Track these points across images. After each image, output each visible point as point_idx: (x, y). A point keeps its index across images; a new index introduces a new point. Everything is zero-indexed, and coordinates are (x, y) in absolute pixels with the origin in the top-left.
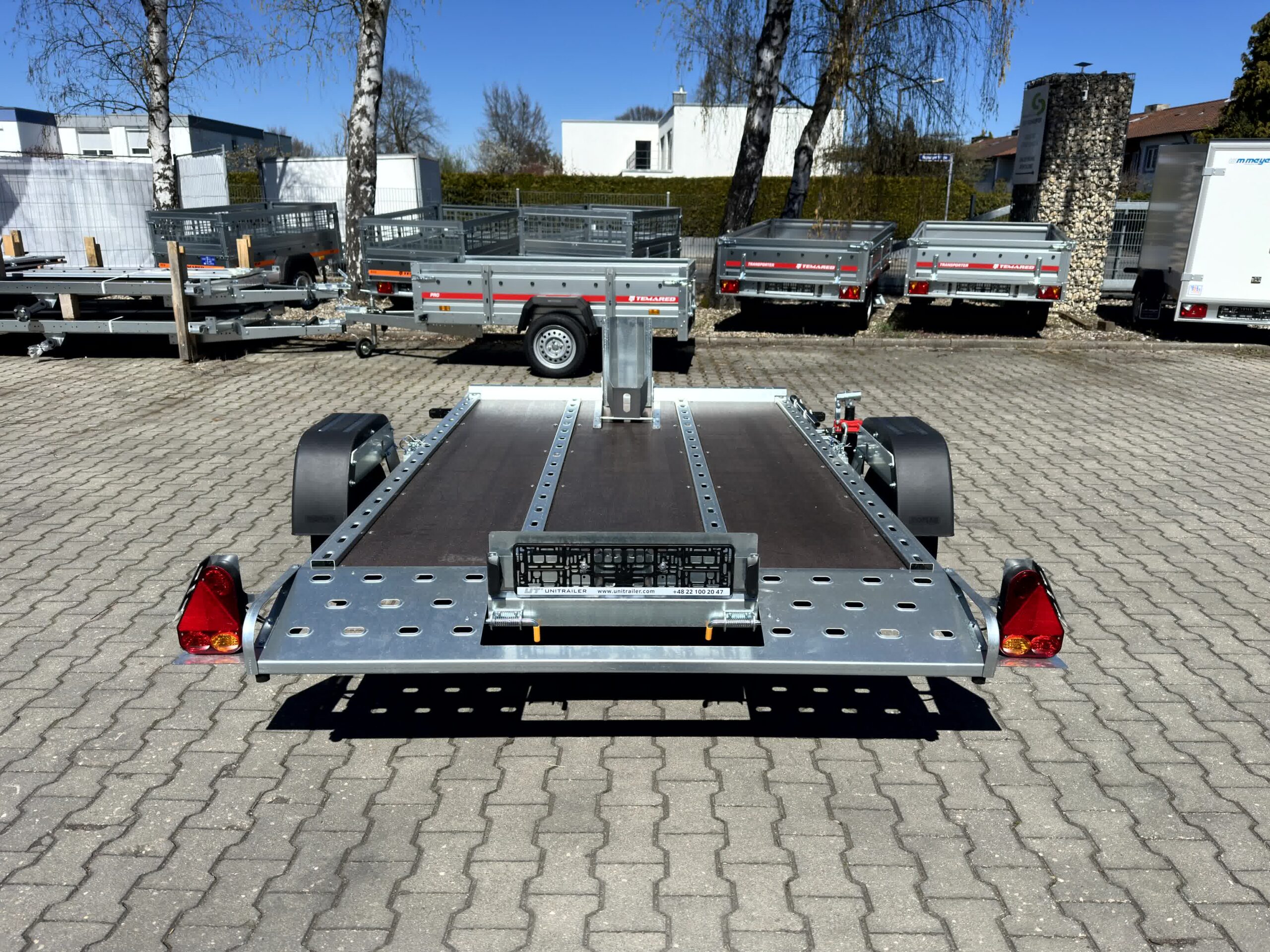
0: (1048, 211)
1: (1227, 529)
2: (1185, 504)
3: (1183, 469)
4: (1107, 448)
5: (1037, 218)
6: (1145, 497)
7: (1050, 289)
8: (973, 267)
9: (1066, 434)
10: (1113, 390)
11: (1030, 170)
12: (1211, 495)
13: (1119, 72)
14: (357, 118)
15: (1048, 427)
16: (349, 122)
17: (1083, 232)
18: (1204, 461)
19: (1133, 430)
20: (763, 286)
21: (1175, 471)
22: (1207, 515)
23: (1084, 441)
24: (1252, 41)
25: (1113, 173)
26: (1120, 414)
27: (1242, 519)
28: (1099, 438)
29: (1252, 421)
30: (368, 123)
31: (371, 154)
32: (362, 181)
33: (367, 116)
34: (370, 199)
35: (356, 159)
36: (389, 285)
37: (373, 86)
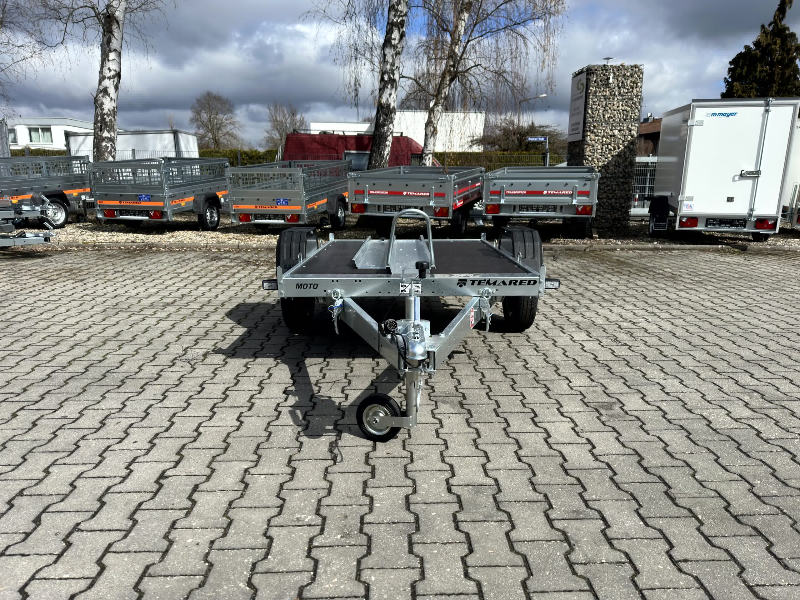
0: (590, 159)
1: (686, 400)
2: (654, 374)
3: (660, 339)
4: (600, 321)
5: (583, 164)
6: (619, 368)
7: (585, 207)
8: (529, 193)
9: (570, 311)
10: (622, 277)
11: (577, 131)
12: (679, 364)
13: (633, 64)
14: (100, 95)
15: (557, 306)
16: (95, 99)
17: (615, 173)
18: (680, 332)
19: (628, 307)
20: (382, 208)
21: (653, 341)
22: (672, 385)
23: (583, 316)
25: (632, 132)
26: (621, 294)
27: (703, 389)
28: (597, 313)
29: (725, 299)
30: (109, 99)
31: (111, 121)
32: (103, 140)
33: (108, 95)
34: (110, 152)
35: (99, 124)
36: (113, 211)
37: (113, 73)
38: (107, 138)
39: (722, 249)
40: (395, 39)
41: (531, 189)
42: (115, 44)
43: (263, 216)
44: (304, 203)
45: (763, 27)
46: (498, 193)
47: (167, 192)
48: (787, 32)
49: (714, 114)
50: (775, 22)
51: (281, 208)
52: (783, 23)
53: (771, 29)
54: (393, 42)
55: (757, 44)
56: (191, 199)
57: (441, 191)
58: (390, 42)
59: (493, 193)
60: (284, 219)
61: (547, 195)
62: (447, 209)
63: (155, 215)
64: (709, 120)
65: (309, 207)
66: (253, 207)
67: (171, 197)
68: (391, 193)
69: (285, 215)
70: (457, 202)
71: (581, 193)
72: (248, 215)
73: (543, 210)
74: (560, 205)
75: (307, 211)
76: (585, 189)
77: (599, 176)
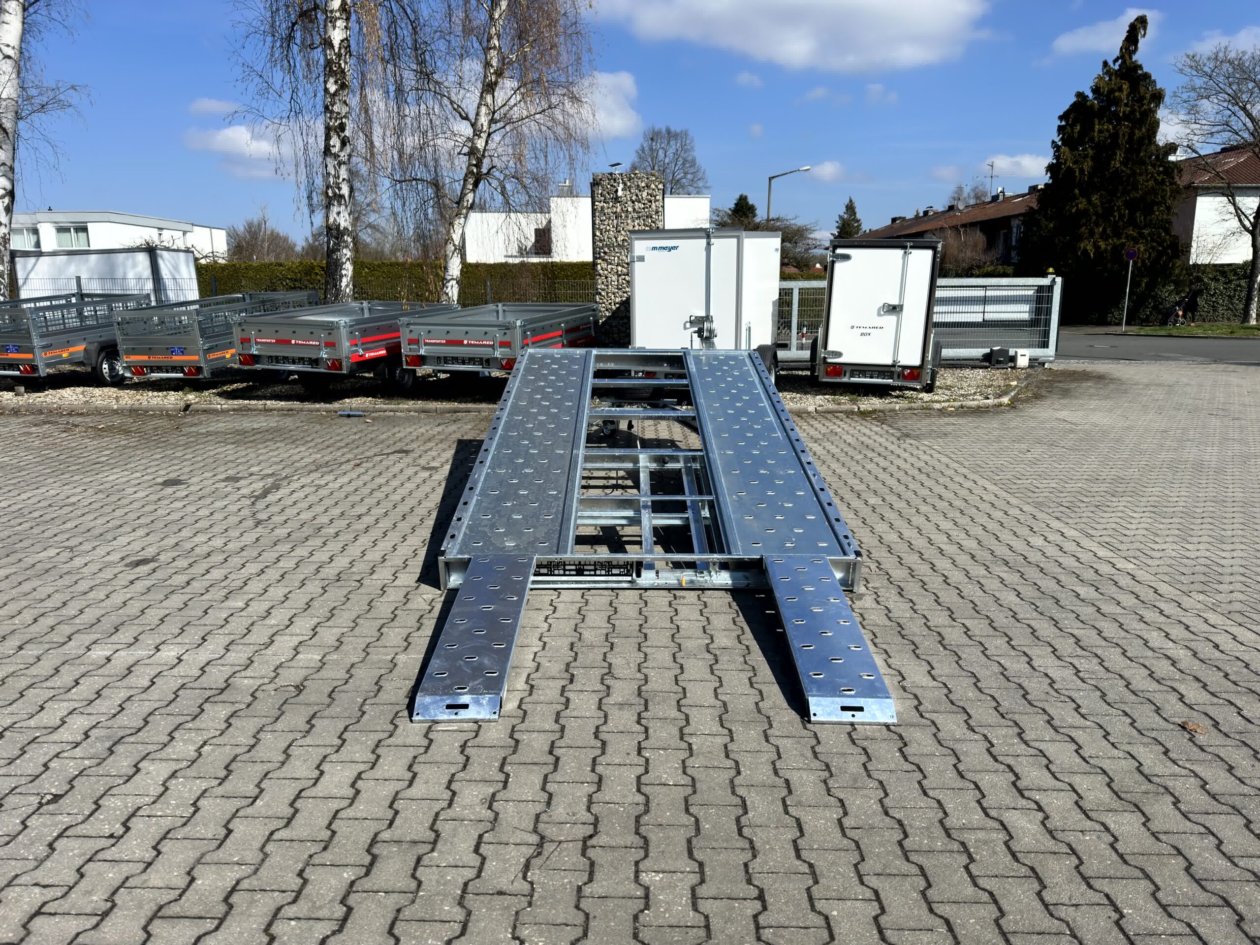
0: (604, 293)
24: (1060, 129)
37: (2, 192)
40: (334, 146)
41: (451, 337)
43: (159, 369)
44: (201, 353)
45: (1105, 64)
46: (416, 342)
47: (36, 342)
48: (1140, 72)
49: (654, 248)
50: (1122, 57)
51: (177, 358)
52: (1134, 58)
53: (1117, 67)
54: (334, 150)
55: (1096, 90)
56: (80, 348)
57: (330, 339)
58: (330, 151)
59: (411, 342)
60: (183, 371)
61: (469, 345)
62: (340, 362)
63: (25, 369)
64: (649, 255)
65: (212, 356)
66: (145, 358)
67: (44, 347)
68: (278, 341)
69: (182, 368)
70: (361, 352)
71: (503, 344)
72: (142, 368)
73: (469, 364)
74: (485, 357)
75: (206, 361)
76: (506, 339)
77: (518, 323)
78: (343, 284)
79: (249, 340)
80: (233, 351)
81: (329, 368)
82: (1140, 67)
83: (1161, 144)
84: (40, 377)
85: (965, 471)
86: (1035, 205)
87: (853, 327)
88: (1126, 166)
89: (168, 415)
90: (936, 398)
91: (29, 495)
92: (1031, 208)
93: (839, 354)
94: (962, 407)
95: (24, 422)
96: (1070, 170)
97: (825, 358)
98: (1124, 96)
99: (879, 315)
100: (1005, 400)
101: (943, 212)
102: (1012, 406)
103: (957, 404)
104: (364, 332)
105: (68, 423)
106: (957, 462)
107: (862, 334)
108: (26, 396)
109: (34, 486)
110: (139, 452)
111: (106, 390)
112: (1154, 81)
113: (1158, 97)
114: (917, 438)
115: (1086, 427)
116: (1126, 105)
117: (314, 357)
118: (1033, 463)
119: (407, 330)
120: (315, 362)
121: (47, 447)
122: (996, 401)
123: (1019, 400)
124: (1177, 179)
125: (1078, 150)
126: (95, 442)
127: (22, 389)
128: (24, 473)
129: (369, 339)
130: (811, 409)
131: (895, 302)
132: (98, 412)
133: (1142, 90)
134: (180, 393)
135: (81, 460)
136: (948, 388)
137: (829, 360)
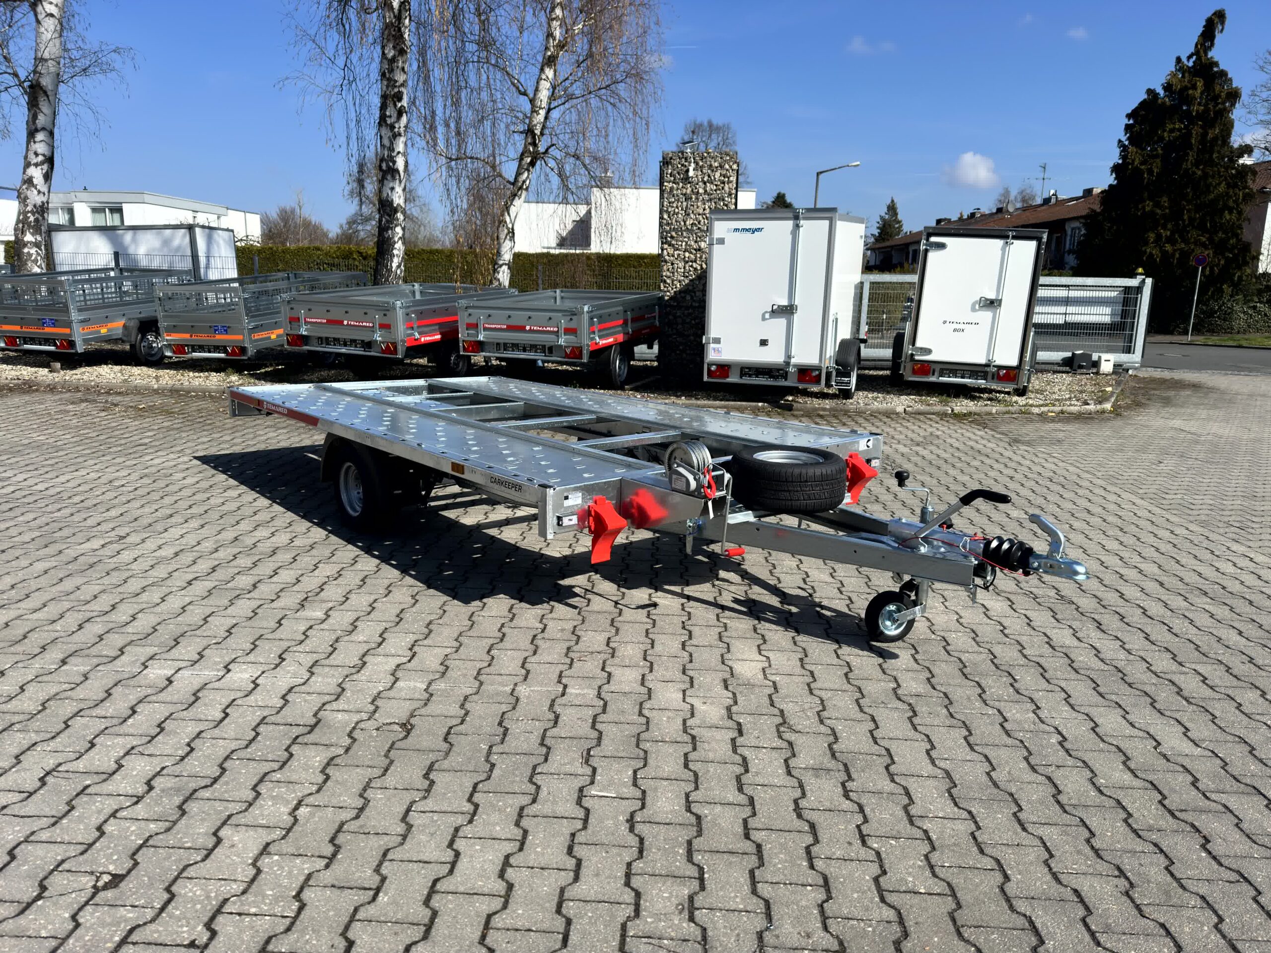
7: (573, 349)
8: (510, 328)
14: (25, 185)
24: (1128, 128)
30: (35, 192)
31: (36, 220)
32: (25, 245)
33: (35, 187)
34: (36, 261)
35: (21, 225)
36: (15, 338)
37: (40, 158)
38: (31, 243)
39: (763, 408)
40: (390, 117)
41: (512, 322)
42: (41, 120)
43: (201, 348)
44: (246, 332)
45: (1179, 60)
46: (475, 326)
47: (75, 316)
48: (1215, 69)
49: (736, 230)
50: (1197, 53)
51: (220, 338)
52: (1210, 55)
53: (1191, 64)
54: (389, 121)
55: (1168, 87)
56: (119, 324)
57: (385, 321)
58: (385, 121)
59: (469, 326)
60: (226, 351)
61: (531, 331)
62: (395, 345)
63: (62, 344)
64: (730, 238)
65: (256, 336)
66: (187, 336)
67: (82, 321)
68: (329, 322)
69: (225, 347)
70: (417, 336)
71: (568, 331)
72: (183, 346)
73: (530, 351)
74: (548, 345)
75: (252, 342)
76: (572, 325)
77: (586, 308)
78: (394, 265)
79: (298, 319)
80: (280, 331)
81: (383, 352)
82: (1216, 64)
83: (1236, 146)
84: (77, 354)
85: (1099, 482)
86: (1097, 208)
87: (945, 322)
88: (1198, 168)
89: (211, 397)
90: (1031, 402)
91: (67, 477)
92: (1093, 211)
93: (928, 351)
94: (1062, 412)
95: (60, 399)
96: (1137, 170)
97: (912, 355)
98: (1198, 93)
99: (973, 310)
100: (1108, 406)
101: (992, 215)
102: (1117, 412)
103: (1057, 409)
104: (420, 314)
105: (107, 402)
106: (1087, 472)
107: (955, 330)
108: (62, 372)
109: (73, 468)
110: (184, 435)
111: (145, 369)
112: (1231, 80)
113: (1234, 96)
114: (1029, 443)
115: (1210, 437)
116: (1199, 104)
117: (367, 339)
118: (1174, 476)
119: (466, 314)
120: (368, 345)
121: (85, 426)
122: (1099, 407)
123: (1120, 407)
124: (1250, 182)
125: (1145, 149)
126: (137, 423)
127: (58, 365)
128: (61, 453)
129: (425, 322)
130: (900, 409)
131: (992, 296)
132: (137, 391)
133: (1217, 88)
134: (222, 374)
135: (123, 442)
136: (1040, 392)
137: (917, 358)
